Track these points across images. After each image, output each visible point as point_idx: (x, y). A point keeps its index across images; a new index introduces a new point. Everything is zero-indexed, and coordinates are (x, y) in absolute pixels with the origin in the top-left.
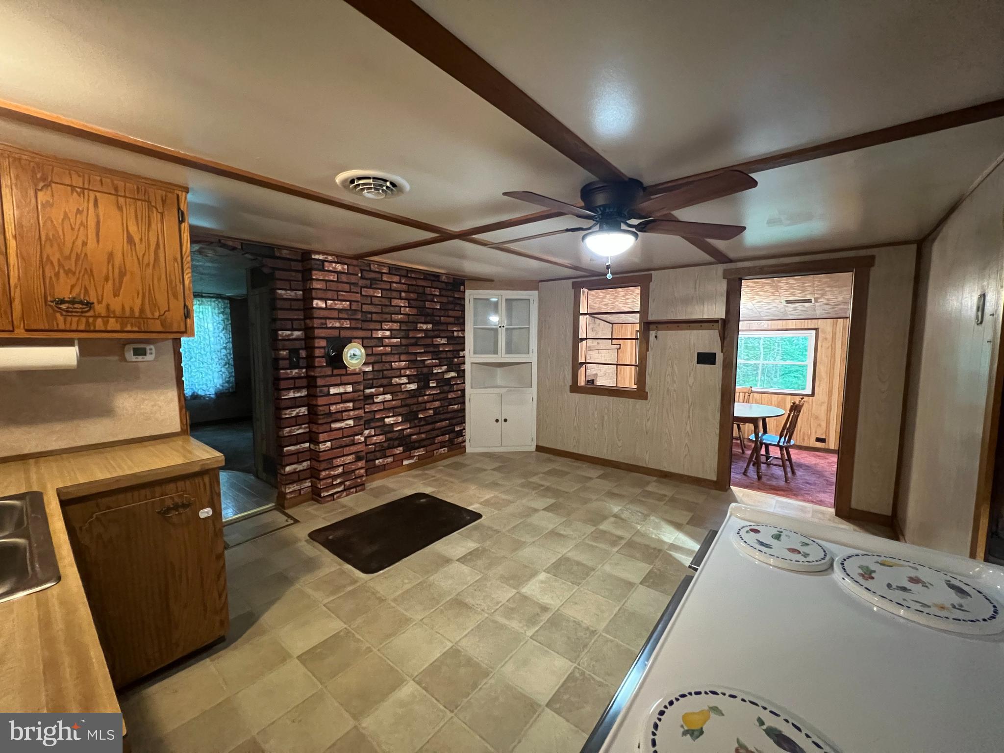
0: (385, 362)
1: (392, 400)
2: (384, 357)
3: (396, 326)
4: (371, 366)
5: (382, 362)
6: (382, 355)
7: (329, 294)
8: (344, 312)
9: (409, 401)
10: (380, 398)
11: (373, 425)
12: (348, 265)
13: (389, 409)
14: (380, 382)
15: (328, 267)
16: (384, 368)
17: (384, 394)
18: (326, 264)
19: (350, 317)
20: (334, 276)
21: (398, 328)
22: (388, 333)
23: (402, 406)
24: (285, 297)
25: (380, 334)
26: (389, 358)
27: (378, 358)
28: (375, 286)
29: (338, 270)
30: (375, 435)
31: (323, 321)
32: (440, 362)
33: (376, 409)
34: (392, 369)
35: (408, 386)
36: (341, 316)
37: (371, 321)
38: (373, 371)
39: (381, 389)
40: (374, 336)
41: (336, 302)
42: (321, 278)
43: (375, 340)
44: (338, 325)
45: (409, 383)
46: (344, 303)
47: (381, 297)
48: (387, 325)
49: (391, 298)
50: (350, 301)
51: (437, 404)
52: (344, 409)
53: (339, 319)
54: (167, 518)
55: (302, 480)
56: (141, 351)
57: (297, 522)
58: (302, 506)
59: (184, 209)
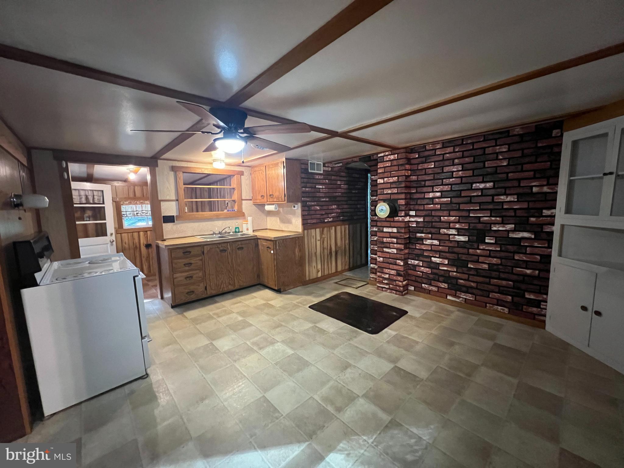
0: (434, 216)
1: (439, 245)
2: (433, 212)
3: (446, 188)
4: (423, 218)
5: (432, 216)
6: (432, 210)
7: (386, 175)
8: (393, 184)
9: (456, 250)
10: (429, 242)
11: (421, 258)
12: (398, 154)
13: (436, 251)
14: (429, 230)
15: (386, 159)
16: (433, 220)
17: (432, 239)
18: (385, 157)
19: (397, 186)
20: (389, 163)
21: (449, 189)
22: (438, 194)
23: (449, 252)
24: (374, 179)
25: (431, 195)
26: (438, 213)
27: (427, 213)
28: (429, 161)
29: (392, 159)
30: (422, 266)
31: (382, 190)
32: (503, 220)
33: (424, 249)
34: (440, 221)
35: (456, 237)
36: (392, 186)
37: (425, 186)
38: (424, 221)
39: (430, 236)
40: (426, 197)
41: (389, 178)
42: (382, 166)
43: (427, 200)
44: (390, 192)
45: (458, 235)
46: (394, 178)
47: (434, 167)
48: (437, 188)
49: (443, 167)
50: (398, 176)
51: (494, 261)
52: (391, 242)
53: (391, 188)
54: (268, 250)
55: (373, 273)
56: (294, 207)
57: (357, 288)
58: (372, 286)
59: (285, 165)
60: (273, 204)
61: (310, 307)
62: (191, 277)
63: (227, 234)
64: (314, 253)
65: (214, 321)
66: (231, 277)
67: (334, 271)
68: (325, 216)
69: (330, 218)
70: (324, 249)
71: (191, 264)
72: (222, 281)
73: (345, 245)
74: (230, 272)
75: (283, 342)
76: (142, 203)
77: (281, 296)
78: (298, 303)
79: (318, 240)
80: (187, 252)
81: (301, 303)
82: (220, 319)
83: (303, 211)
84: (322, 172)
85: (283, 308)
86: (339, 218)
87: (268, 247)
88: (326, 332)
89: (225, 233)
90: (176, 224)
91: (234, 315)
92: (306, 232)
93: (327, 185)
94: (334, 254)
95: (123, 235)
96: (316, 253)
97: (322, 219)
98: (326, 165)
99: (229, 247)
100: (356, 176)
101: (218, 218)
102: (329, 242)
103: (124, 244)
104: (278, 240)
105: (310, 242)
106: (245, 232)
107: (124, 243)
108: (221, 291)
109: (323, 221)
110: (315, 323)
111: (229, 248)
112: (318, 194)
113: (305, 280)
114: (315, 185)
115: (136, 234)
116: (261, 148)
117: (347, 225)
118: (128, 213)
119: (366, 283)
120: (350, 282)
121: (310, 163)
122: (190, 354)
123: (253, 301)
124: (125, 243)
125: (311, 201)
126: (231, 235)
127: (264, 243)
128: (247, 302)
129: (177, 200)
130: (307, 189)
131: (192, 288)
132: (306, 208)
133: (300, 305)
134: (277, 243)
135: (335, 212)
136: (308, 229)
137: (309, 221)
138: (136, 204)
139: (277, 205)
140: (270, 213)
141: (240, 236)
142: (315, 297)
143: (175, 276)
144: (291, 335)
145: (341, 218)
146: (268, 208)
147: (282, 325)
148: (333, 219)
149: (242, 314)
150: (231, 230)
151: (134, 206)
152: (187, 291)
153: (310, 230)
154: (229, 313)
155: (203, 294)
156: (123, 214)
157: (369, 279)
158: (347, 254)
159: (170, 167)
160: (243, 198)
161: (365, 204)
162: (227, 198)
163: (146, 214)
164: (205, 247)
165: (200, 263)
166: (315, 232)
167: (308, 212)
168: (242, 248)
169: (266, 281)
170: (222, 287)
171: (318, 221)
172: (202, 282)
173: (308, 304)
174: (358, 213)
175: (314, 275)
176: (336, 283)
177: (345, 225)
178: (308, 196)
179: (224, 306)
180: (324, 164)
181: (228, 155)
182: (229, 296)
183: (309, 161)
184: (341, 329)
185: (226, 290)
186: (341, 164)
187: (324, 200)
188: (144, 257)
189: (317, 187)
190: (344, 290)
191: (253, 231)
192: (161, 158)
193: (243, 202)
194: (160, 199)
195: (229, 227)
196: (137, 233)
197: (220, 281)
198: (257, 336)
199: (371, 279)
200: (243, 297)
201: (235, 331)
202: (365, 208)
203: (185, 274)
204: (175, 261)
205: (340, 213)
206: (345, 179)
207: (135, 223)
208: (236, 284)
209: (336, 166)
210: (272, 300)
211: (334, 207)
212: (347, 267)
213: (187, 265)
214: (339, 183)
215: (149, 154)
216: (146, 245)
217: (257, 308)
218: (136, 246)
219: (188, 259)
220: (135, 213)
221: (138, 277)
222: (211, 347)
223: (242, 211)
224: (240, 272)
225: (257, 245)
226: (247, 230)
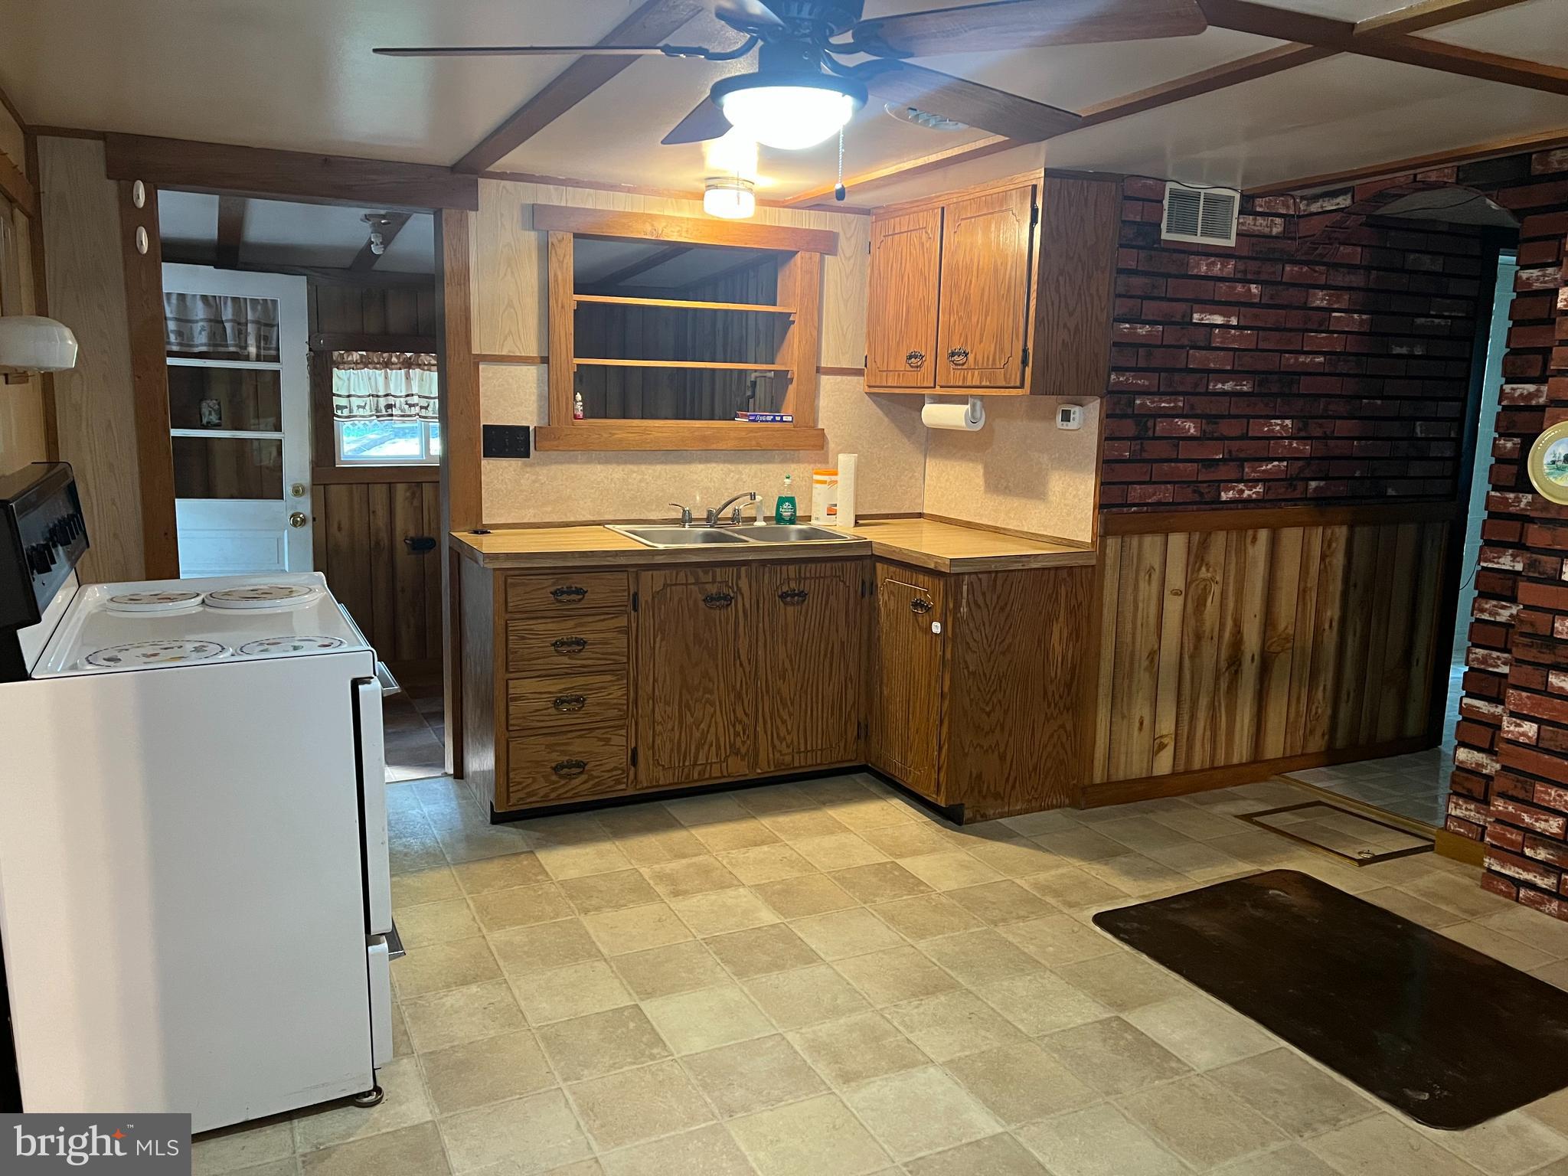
54: (916, 614)
55: (1469, 797)
56: (1066, 416)
57: (1362, 863)
58: (1453, 865)
59: (1039, 204)
60: (962, 400)
61: (1099, 919)
62: (580, 700)
63: (741, 526)
64: (1145, 655)
65: (655, 907)
66: (745, 719)
67: (1241, 752)
68: (1222, 473)
69: (1252, 482)
70: (1199, 637)
71: (581, 643)
72: (704, 735)
73: (1318, 630)
74: (739, 696)
75: (955, 1067)
76: (408, 365)
77: (963, 844)
78: (1046, 889)
79: (1177, 593)
80: (569, 592)
81: (1056, 894)
82: (679, 905)
83: (1107, 437)
84: (1231, 242)
85: (969, 901)
86: (1300, 485)
87: (916, 605)
88: (1174, 1065)
89: (732, 519)
90: (532, 465)
91: (741, 898)
92: (1112, 543)
93: (1255, 310)
94: (1249, 671)
95: (333, 489)
96: (1153, 655)
97: (1204, 488)
98: (1260, 205)
99: (744, 584)
100: (1427, 263)
101: (707, 452)
102: (1231, 605)
103: (334, 529)
104: (970, 574)
105: (1130, 597)
106: (820, 521)
107: (336, 526)
108: (696, 778)
109: (1207, 498)
110: (1122, 1006)
111: (747, 594)
112: (1197, 354)
113: (1086, 782)
114: (1182, 307)
115: (379, 493)
116: (932, 122)
117: (1342, 524)
118: (355, 401)
119: (1420, 843)
120: (1326, 822)
121: (1174, 194)
122: (545, 1038)
123: (829, 841)
124: (340, 529)
125: (1158, 393)
126: (759, 533)
127: (902, 582)
128: (804, 846)
129: (545, 360)
130: (1143, 330)
131: (578, 747)
132: (1129, 428)
133: (1050, 900)
134: (965, 588)
135: (1280, 453)
136: (1123, 534)
137: (1136, 493)
138: (387, 365)
139: (979, 404)
140: (942, 441)
141: (794, 540)
142: (1129, 872)
143: (518, 687)
144: (996, 1044)
145: (1313, 484)
146: (935, 414)
147: (953, 986)
148: (1267, 491)
149: (780, 896)
150: (759, 509)
151: (379, 374)
152: (557, 758)
153: (1135, 541)
154: (722, 886)
155: (618, 782)
156: (339, 407)
157: (1441, 823)
158: (1327, 678)
159: (523, 207)
160: (823, 365)
161: (1461, 420)
162: (751, 356)
163: (423, 413)
164: (646, 576)
165: (622, 642)
166: (1159, 549)
167: (1136, 445)
168: (802, 595)
169: (897, 759)
170: (701, 760)
171: (1188, 494)
172: (621, 727)
173: (1092, 902)
174: (1416, 469)
175: (1133, 763)
176: (1248, 818)
177: (1327, 525)
178: (1142, 364)
179: (701, 849)
180: (1248, 199)
181: (773, 158)
182: (726, 803)
183: (1169, 186)
184: (1259, 1060)
185: (715, 774)
186: (1344, 201)
187: (1228, 386)
188: (403, 591)
189: (1196, 317)
190: (1290, 859)
191: (858, 520)
192: (494, 168)
193: (826, 381)
194: (475, 351)
195: (753, 496)
196: (385, 487)
197: (697, 734)
198: (834, 1012)
199: (1452, 825)
200: (784, 820)
201: (740, 974)
202: (1458, 441)
203: (555, 686)
204: (521, 625)
205: (1309, 460)
206: (1357, 280)
207: (379, 442)
208: (762, 755)
209: (1315, 208)
210: (915, 853)
211: (1277, 425)
212: (1316, 744)
213: (564, 649)
214: (1320, 299)
215: (447, 153)
216: (412, 539)
217: (846, 879)
218: (378, 543)
219: (571, 623)
220: (383, 402)
221: (369, 683)
222: (632, 1025)
223: (816, 421)
224: (784, 705)
225: (869, 588)
226: (832, 512)
